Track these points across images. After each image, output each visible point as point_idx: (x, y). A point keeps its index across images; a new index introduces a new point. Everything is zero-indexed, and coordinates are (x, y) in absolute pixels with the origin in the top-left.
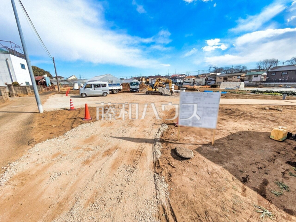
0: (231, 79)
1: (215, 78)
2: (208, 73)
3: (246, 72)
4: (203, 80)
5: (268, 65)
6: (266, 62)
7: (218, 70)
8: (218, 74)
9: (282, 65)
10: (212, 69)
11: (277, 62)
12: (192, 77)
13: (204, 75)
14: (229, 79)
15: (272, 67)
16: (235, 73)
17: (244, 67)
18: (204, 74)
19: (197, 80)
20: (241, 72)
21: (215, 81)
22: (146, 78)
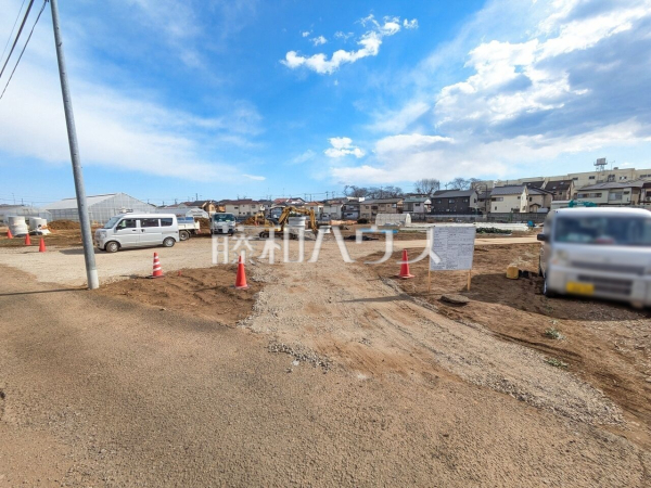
0: (383, 209)
1: (358, 207)
2: (343, 196)
3: (402, 197)
4: (337, 210)
5: (429, 188)
6: (425, 183)
7: (359, 193)
8: (361, 199)
9: (444, 189)
10: (350, 191)
11: (438, 184)
12: (317, 203)
13: (338, 201)
14: (380, 208)
15: (434, 191)
16: (387, 198)
17: (398, 190)
18: (337, 199)
19: (327, 210)
20: (395, 197)
21: (359, 211)
22: (217, 205)
